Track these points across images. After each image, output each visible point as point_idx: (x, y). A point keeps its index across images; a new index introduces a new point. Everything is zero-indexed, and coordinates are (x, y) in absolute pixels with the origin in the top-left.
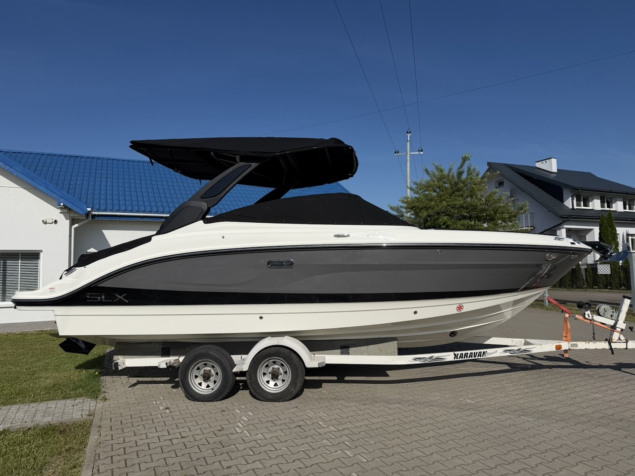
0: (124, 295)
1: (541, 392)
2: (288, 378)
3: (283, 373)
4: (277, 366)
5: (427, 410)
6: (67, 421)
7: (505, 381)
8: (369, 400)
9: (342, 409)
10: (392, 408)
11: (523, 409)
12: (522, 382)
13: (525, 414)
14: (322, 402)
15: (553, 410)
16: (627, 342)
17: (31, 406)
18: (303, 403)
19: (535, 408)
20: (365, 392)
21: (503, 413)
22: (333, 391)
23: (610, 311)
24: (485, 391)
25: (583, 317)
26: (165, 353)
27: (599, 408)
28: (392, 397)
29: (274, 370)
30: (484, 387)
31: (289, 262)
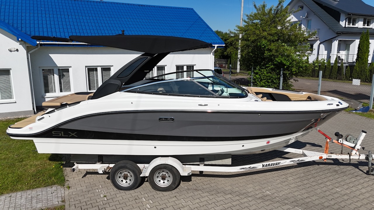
1: (308, 186)
2: (171, 180)
3: (168, 177)
4: (165, 173)
5: (245, 200)
6: (51, 206)
7: (289, 175)
8: (215, 191)
9: (200, 199)
10: (227, 198)
11: (297, 201)
12: (298, 176)
13: (297, 205)
14: (189, 192)
15: (313, 202)
16: (360, 155)
17: (28, 193)
18: (179, 193)
19: (303, 199)
20: (212, 184)
21: (286, 204)
22: (195, 182)
23: (353, 140)
24: (277, 184)
25: (337, 141)
26: (101, 159)
27: (338, 201)
28: (227, 189)
29: (163, 175)
30: (277, 180)
31: (171, 119)
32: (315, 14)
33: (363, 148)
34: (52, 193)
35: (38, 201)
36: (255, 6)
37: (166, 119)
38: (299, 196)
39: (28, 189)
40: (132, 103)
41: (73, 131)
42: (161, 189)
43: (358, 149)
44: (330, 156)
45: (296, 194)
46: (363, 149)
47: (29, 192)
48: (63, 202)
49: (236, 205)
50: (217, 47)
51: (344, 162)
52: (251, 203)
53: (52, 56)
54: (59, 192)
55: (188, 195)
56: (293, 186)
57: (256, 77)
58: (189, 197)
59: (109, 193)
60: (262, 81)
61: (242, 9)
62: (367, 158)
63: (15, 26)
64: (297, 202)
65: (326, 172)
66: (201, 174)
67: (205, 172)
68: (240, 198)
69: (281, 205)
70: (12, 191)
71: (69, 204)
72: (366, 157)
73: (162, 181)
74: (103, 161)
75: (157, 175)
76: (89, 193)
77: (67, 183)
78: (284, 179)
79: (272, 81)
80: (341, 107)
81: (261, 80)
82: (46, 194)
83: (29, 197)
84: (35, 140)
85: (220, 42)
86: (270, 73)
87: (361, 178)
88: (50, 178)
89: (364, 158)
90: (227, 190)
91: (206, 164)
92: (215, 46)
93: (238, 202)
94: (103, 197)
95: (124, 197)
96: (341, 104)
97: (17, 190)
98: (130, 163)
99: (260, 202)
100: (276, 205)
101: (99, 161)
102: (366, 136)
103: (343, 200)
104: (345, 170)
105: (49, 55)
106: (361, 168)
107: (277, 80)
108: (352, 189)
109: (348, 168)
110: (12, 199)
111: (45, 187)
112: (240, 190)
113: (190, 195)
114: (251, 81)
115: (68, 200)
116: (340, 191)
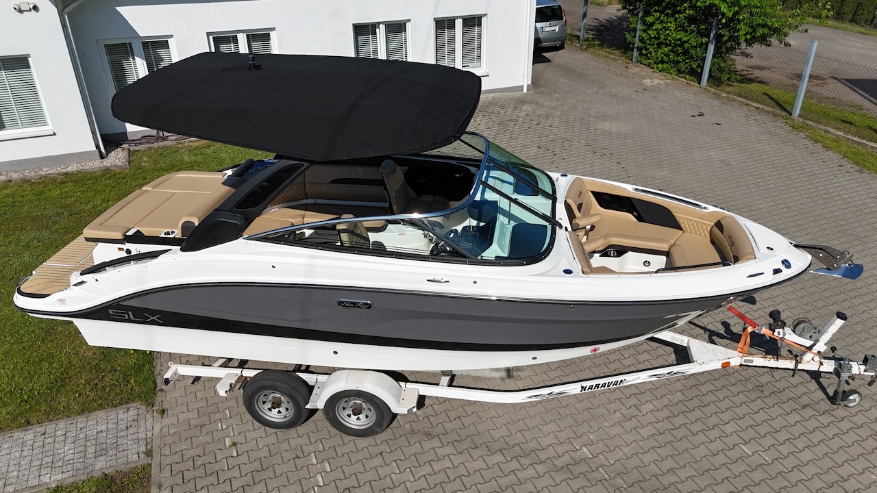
0: (158, 316)
1: (681, 433)
2: (373, 417)
3: (366, 409)
4: (359, 402)
6: (123, 466)
14: (412, 443)
16: (821, 364)
18: (390, 442)
22: (430, 411)
23: (810, 332)
24: (613, 424)
31: (365, 304)
33: (833, 349)
34: (127, 428)
35: (98, 449)
37: (354, 304)
38: (652, 466)
39: (79, 413)
40: (273, 267)
41: (153, 312)
42: (352, 432)
43: (819, 352)
44: (749, 359)
48: (148, 456)
52: (539, 484)
53: (122, 10)
54: (143, 424)
55: (408, 452)
59: (242, 435)
60: (661, 48)
62: (837, 371)
68: (519, 466)
70: (48, 416)
71: (160, 463)
72: (835, 369)
73: (354, 417)
75: (343, 404)
76: (201, 433)
77: (158, 400)
78: (633, 411)
81: (659, 46)
82: (115, 431)
83: (81, 436)
84: (77, 322)
86: (684, 30)
87: (814, 413)
89: (832, 370)
90: (496, 438)
93: (513, 478)
94: (230, 446)
95: (273, 450)
96: (788, 265)
97: (56, 415)
99: (561, 481)
103: (749, 481)
104: (783, 384)
105: (116, 8)
106: (825, 379)
108: (780, 448)
109: (792, 380)
110: (47, 441)
111: (113, 406)
112: (524, 441)
113: (413, 450)
114: (635, 44)
115: (158, 449)
116: (750, 454)
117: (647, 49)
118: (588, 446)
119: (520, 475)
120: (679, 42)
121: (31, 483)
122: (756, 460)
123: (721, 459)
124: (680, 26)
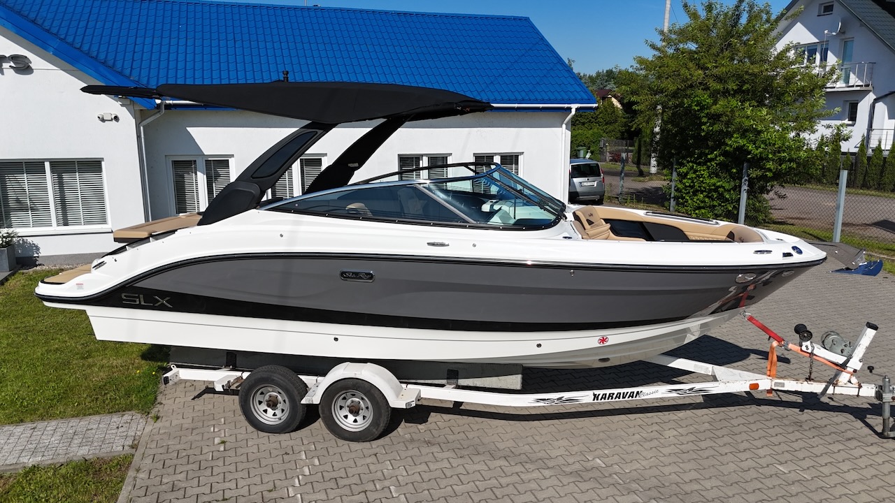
0: (168, 298)
1: (708, 453)
2: (370, 415)
3: (364, 409)
4: (358, 400)
5: (536, 475)
6: (105, 455)
7: (672, 425)
8: (471, 448)
9: (429, 464)
10: (492, 467)
11: (662, 486)
12: (692, 429)
13: (659, 495)
14: (410, 448)
15: (701, 492)
16: (860, 387)
17: (71, 424)
18: (386, 447)
19: (680, 485)
20: (472, 433)
21: (630, 492)
22: (433, 426)
23: (841, 344)
24: (631, 443)
25: (800, 348)
26: (231, 359)
27: (769, 495)
28: (501, 446)
29: (352, 404)
30: (634, 435)
31: (367, 274)
32: (863, 25)
33: (871, 369)
34: (118, 428)
35: (84, 441)
36: (685, 6)
37: (357, 275)
38: (674, 475)
39: (73, 416)
40: (281, 235)
41: (163, 294)
42: (347, 435)
43: (855, 371)
44: (780, 383)
45: (667, 470)
46: (871, 372)
47: (74, 422)
48: (133, 448)
49: (508, 485)
50: (577, 109)
51: (832, 403)
52: (544, 484)
53: (192, 130)
54: (134, 426)
55: (403, 454)
56: (666, 451)
57: (684, 184)
58: (406, 457)
59: (234, 437)
60: (697, 195)
61: (667, 16)
62: (879, 395)
63: (119, 65)
64: (661, 490)
65: (770, 424)
66: (457, 409)
67: (468, 403)
68: (523, 470)
69: (618, 493)
70: (42, 418)
71: (144, 454)
72: (877, 392)
73: (351, 418)
74: (237, 365)
75: (340, 402)
76: (192, 433)
77: (157, 409)
78: (655, 435)
79: (721, 196)
80: (796, 258)
81: (695, 193)
82: (105, 429)
83: (71, 431)
84: (91, 311)
85: (586, 97)
86: (717, 176)
87: (860, 444)
88: (128, 394)
89: (873, 395)
90: (501, 448)
91: (463, 384)
92: (570, 109)
93: (515, 478)
94: (219, 444)
95: (262, 448)
96: (800, 252)
97: (52, 417)
98: (279, 373)
99: (569, 483)
100: (603, 492)
101: (227, 366)
102: (875, 337)
103: (785, 493)
104: (824, 422)
105: (188, 129)
106: (871, 419)
107: (732, 192)
108: (821, 469)
109: (835, 419)
110: (35, 433)
111: (109, 413)
112: (531, 451)
113: (410, 453)
114: (671, 193)
115: (144, 443)
116: (786, 472)
117: (684, 198)
118: (602, 458)
119: (523, 476)
120: (713, 187)
121: (8, 462)
122: (793, 476)
123: (753, 474)
124: (713, 173)
